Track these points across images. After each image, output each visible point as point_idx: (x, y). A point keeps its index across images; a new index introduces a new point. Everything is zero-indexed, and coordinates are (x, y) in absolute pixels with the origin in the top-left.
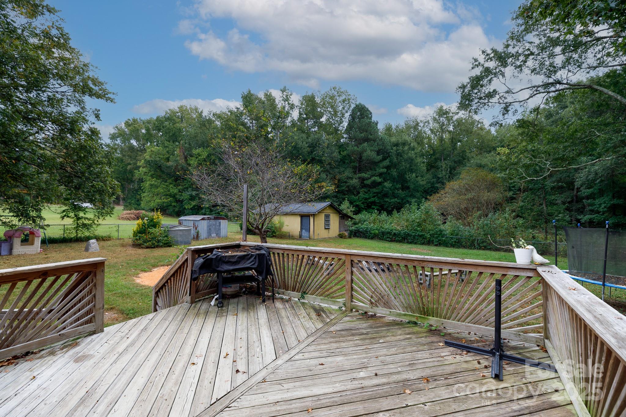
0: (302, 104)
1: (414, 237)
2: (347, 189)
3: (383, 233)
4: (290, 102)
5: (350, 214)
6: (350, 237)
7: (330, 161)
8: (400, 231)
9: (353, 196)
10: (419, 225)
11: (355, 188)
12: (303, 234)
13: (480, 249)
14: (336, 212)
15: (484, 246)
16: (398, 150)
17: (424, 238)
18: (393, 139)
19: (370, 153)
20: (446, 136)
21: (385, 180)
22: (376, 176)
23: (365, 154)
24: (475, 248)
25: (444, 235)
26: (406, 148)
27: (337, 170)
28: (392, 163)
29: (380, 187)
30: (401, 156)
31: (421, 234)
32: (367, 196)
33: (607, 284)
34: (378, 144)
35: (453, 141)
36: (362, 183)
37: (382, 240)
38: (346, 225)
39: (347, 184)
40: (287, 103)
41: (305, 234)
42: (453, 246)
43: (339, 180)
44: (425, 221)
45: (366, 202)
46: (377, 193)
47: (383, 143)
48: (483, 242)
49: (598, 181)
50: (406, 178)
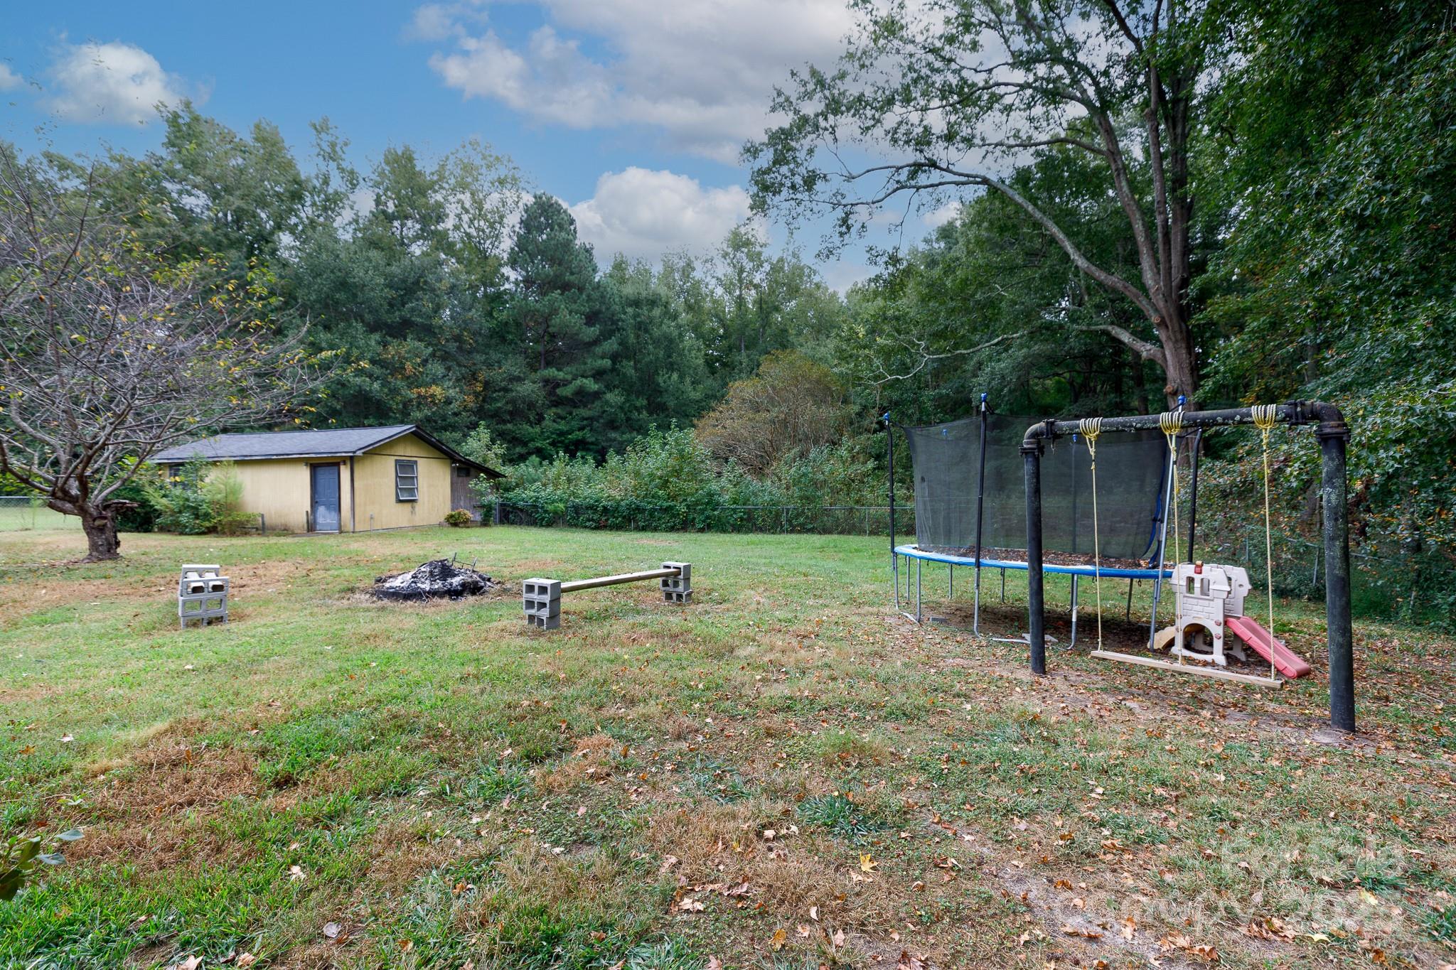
0: (382, 174)
1: (651, 515)
2: (510, 407)
3: (577, 509)
4: (344, 165)
5: (495, 464)
6: (485, 523)
7: (457, 331)
8: (618, 503)
9: (526, 427)
10: (665, 484)
11: (531, 405)
12: (320, 520)
13: (792, 532)
14: (438, 454)
15: (799, 525)
16: (639, 315)
17: (674, 516)
18: (629, 290)
19: (568, 317)
20: (751, 296)
21: (609, 388)
22: (586, 377)
23: (556, 321)
24: (782, 532)
25: (718, 504)
26: (657, 312)
27: (479, 358)
28: (627, 348)
29: (598, 403)
30: (646, 331)
31: (665, 504)
32: (562, 426)
33: (986, 561)
34: (588, 296)
35: (766, 307)
36: (552, 393)
37: (576, 526)
38: (471, 491)
39: (510, 395)
40: (333, 165)
41: (324, 516)
42: (737, 529)
43: (487, 384)
44: (677, 473)
45: (562, 442)
46: (591, 419)
47: (603, 297)
48: (797, 516)
49: (1006, 390)
50: (658, 385)
